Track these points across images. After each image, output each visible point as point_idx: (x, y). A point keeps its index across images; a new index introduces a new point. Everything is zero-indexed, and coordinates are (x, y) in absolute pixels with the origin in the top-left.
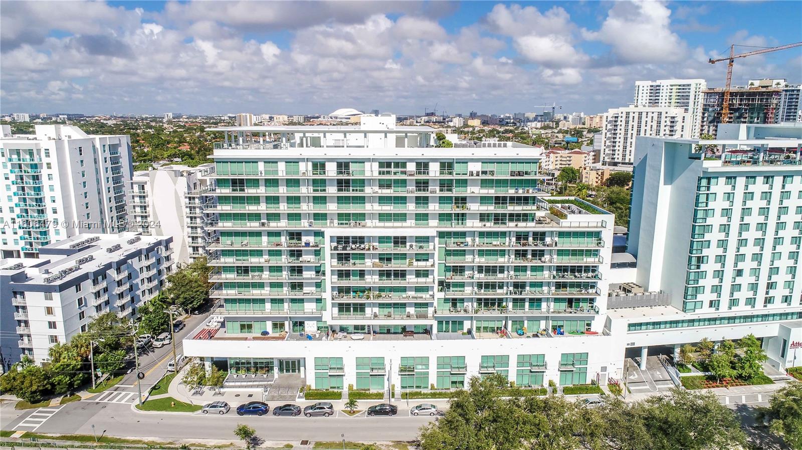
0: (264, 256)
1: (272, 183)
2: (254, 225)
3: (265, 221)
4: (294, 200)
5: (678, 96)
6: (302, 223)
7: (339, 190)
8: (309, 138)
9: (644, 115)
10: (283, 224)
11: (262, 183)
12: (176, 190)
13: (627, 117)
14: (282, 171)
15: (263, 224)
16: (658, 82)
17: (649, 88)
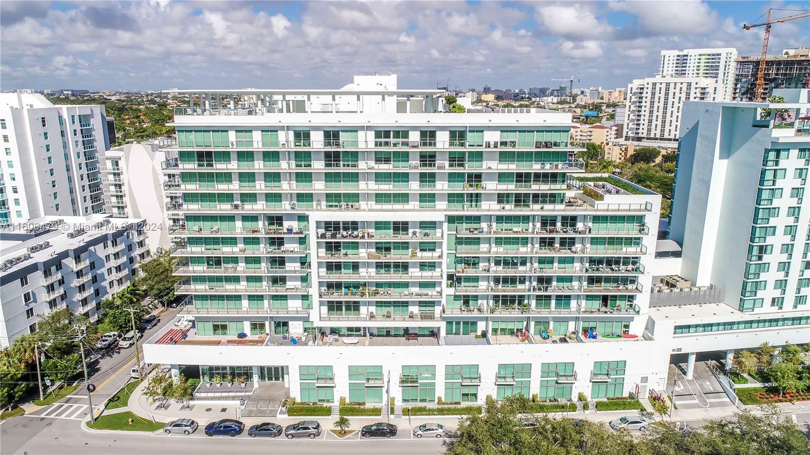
0: (238, 245)
1: (246, 156)
2: (225, 208)
3: (239, 203)
4: (272, 177)
5: (707, 66)
6: (283, 205)
7: (327, 165)
8: (291, 102)
9: (672, 86)
10: (260, 207)
11: (234, 156)
12: (153, 166)
13: (654, 88)
14: (257, 142)
15: (236, 207)
16: (685, 52)
17: (676, 58)
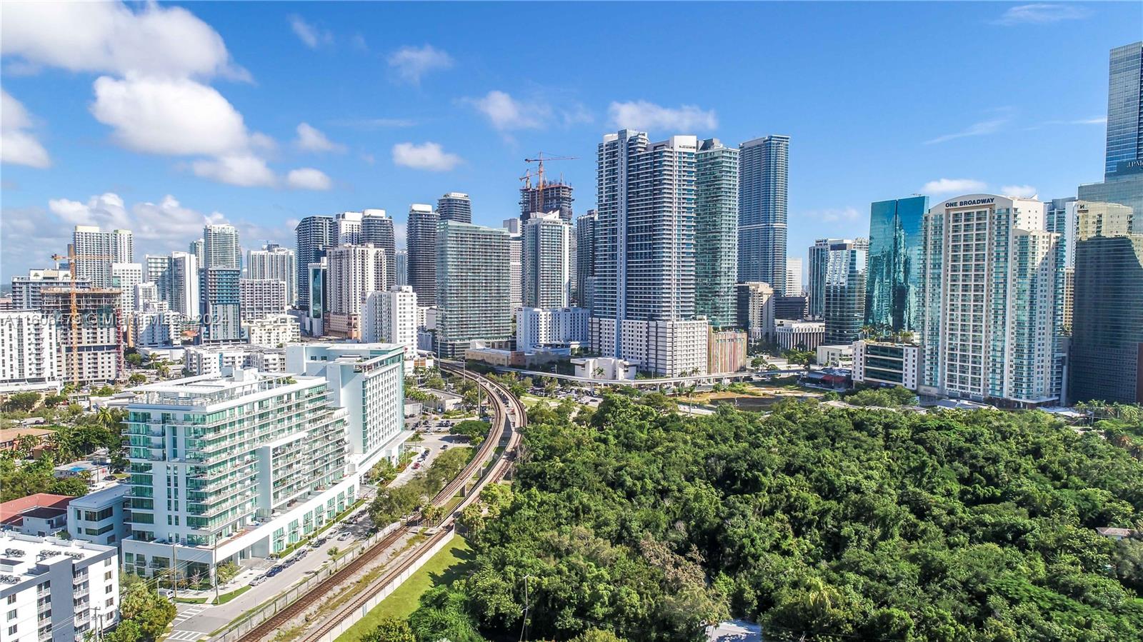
1: (232, 424)
2: (224, 456)
3: (229, 451)
4: (241, 433)
10: (237, 452)
